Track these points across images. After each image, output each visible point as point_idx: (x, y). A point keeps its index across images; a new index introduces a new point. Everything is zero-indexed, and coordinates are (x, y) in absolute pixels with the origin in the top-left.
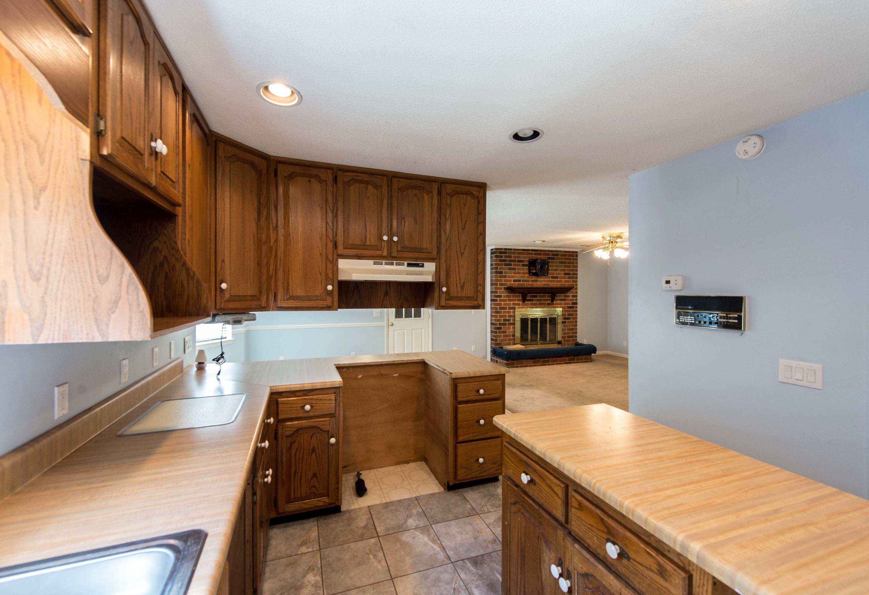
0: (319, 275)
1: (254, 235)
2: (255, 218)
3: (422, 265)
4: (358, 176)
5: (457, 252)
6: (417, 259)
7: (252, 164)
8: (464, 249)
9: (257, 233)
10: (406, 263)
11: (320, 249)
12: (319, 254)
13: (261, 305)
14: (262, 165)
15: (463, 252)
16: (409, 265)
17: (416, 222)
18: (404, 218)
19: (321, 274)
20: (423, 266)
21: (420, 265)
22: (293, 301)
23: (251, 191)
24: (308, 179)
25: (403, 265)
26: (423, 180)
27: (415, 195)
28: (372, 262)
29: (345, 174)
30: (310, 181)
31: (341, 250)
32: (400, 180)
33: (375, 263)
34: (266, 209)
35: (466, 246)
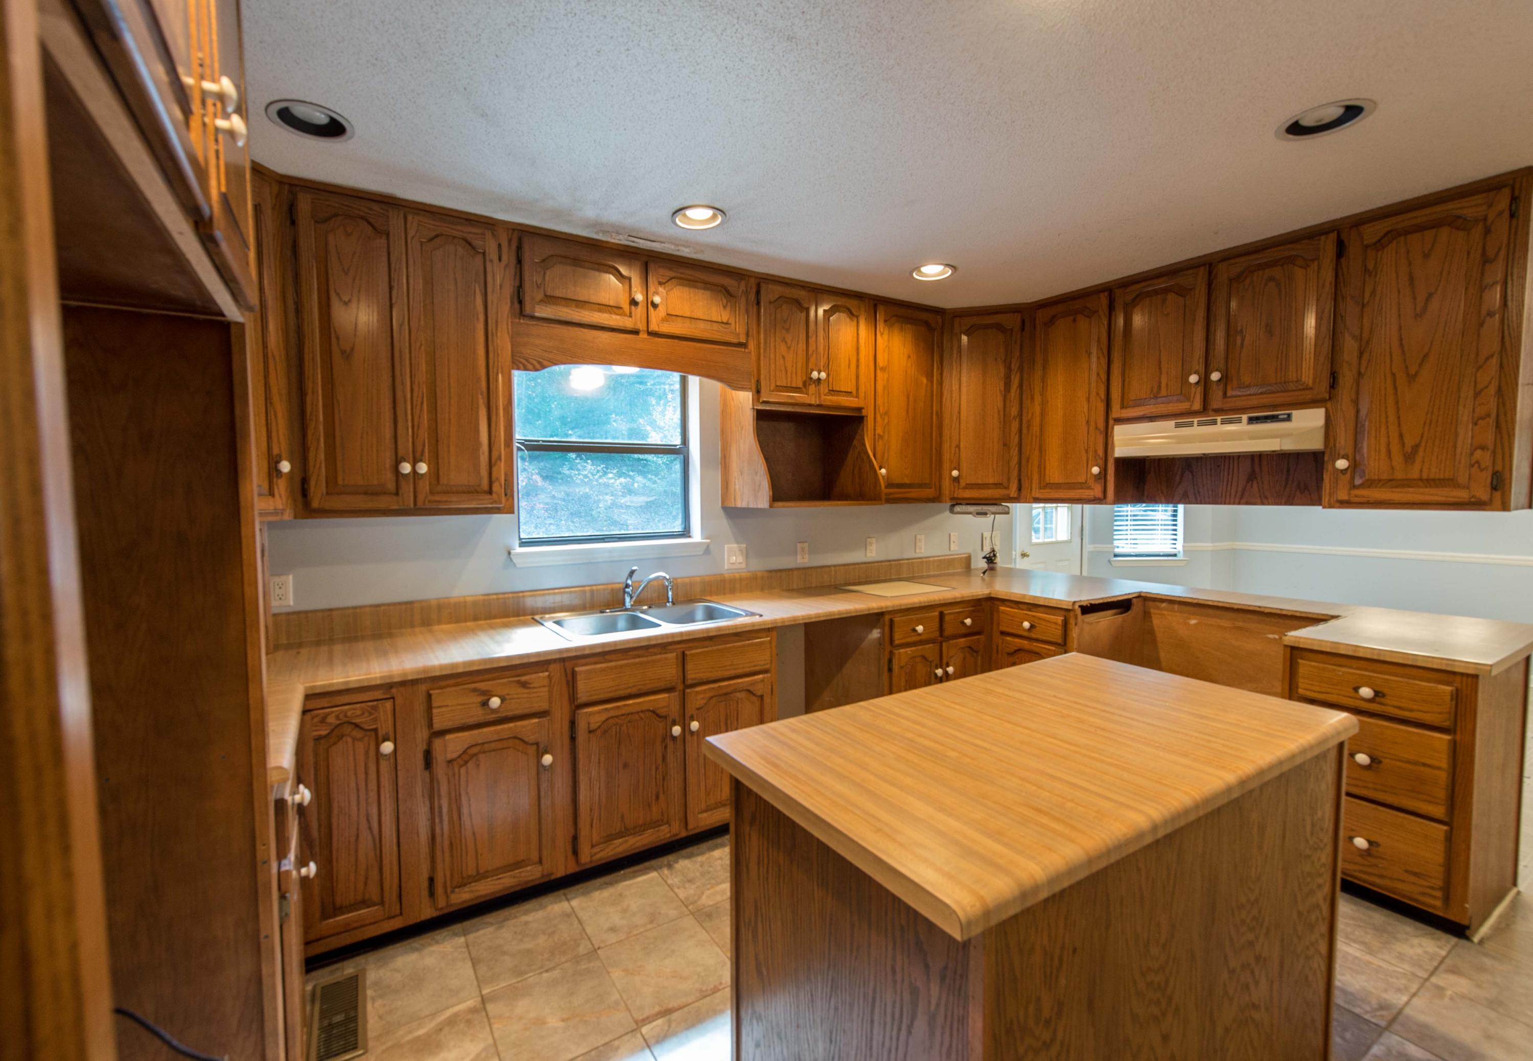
0: (1083, 452)
1: (999, 412)
2: (1000, 390)
3: (1285, 416)
4: (1149, 285)
5: (1393, 375)
6: (1275, 407)
7: (999, 327)
8: (1420, 365)
9: (1004, 408)
10: (1245, 418)
11: (1087, 414)
12: (1084, 423)
13: (1009, 495)
14: (1013, 321)
15: (1416, 374)
16: (1251, 420)
17: (1269, 331)
18: (1241, 331)
19: (1087, 452)
20: (1289, 418)
21: (1280, 417)
22: (1049, 491)
23: (996, 359)
24: (1071, 318)
25: (1239, 421)
26: (1293, 242)
27: (1272, 279)
28: (1171, 423)
29: (1128, 290)
30: (1074, 320)
31: (1116, 412)
32: (1232, 261)
33: (1178, 426)
34: (1018, 375)
35: (1426, 356)
